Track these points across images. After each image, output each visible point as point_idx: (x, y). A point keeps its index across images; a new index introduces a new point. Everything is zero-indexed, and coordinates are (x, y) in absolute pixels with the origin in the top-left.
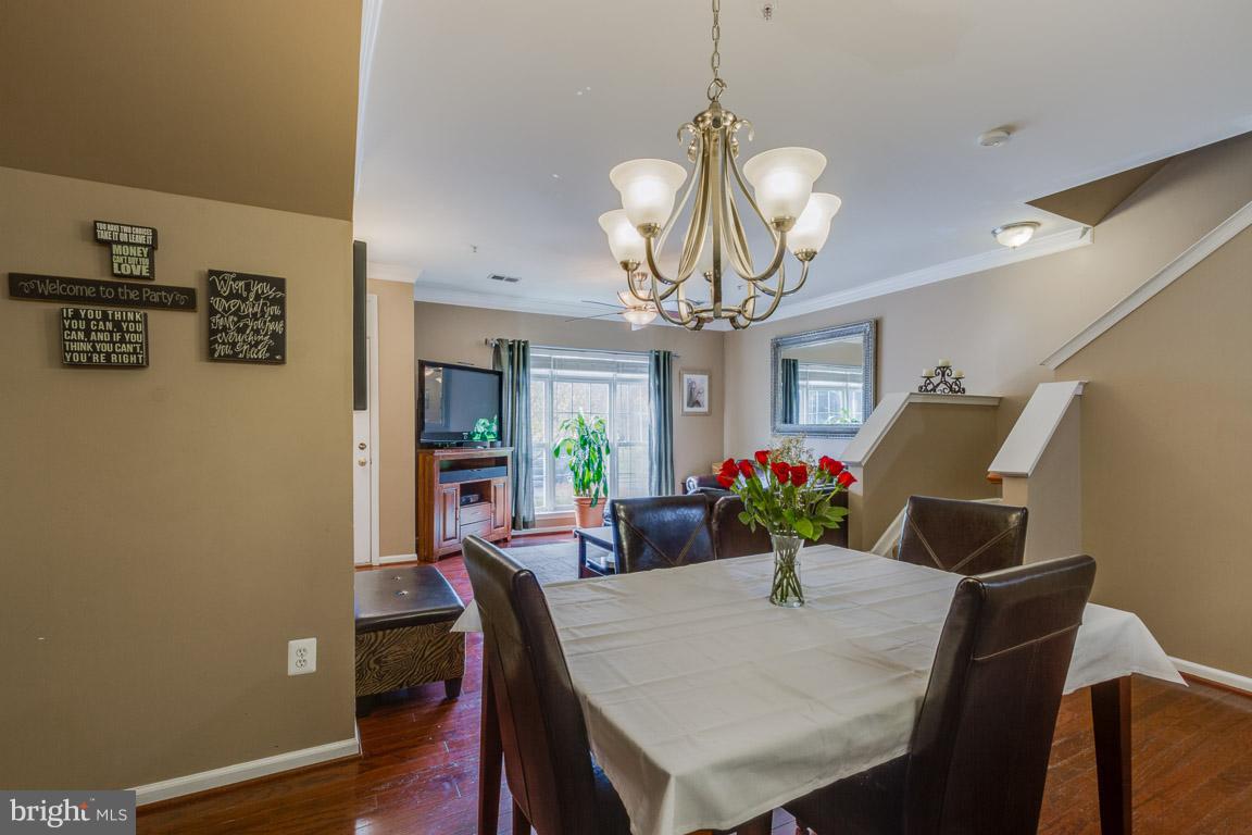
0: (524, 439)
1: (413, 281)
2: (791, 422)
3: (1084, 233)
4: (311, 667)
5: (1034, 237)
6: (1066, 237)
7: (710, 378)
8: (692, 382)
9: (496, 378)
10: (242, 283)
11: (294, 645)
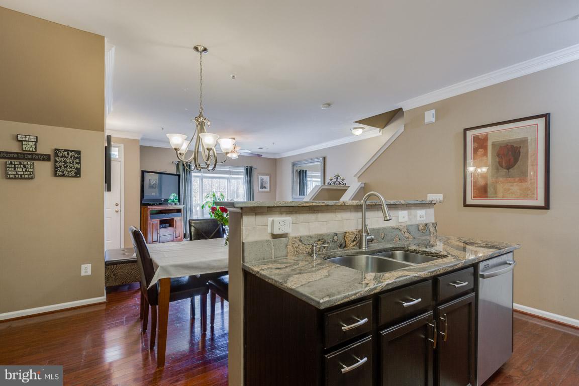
0: (189, 201)
1: (139, 138)
2: (304, 195)
3: (380, 131)
4: (89, 273)
5: (363, 132)
6: (374, 133)
7: (270, 177)
8: (263, 179)
9: (177, 177)
10: (66, 153)
11: (83, 266)
